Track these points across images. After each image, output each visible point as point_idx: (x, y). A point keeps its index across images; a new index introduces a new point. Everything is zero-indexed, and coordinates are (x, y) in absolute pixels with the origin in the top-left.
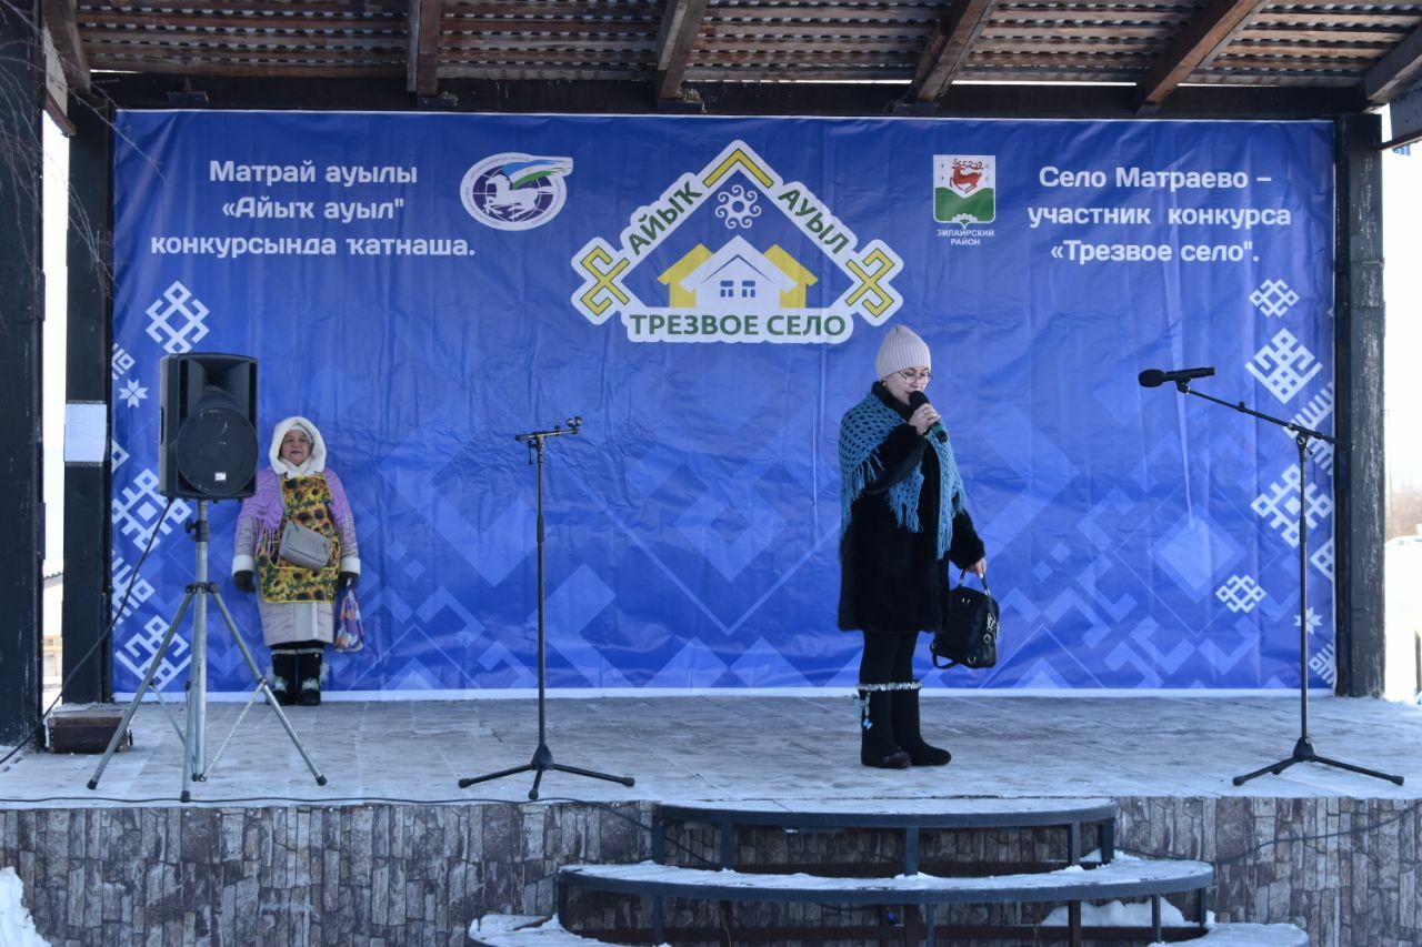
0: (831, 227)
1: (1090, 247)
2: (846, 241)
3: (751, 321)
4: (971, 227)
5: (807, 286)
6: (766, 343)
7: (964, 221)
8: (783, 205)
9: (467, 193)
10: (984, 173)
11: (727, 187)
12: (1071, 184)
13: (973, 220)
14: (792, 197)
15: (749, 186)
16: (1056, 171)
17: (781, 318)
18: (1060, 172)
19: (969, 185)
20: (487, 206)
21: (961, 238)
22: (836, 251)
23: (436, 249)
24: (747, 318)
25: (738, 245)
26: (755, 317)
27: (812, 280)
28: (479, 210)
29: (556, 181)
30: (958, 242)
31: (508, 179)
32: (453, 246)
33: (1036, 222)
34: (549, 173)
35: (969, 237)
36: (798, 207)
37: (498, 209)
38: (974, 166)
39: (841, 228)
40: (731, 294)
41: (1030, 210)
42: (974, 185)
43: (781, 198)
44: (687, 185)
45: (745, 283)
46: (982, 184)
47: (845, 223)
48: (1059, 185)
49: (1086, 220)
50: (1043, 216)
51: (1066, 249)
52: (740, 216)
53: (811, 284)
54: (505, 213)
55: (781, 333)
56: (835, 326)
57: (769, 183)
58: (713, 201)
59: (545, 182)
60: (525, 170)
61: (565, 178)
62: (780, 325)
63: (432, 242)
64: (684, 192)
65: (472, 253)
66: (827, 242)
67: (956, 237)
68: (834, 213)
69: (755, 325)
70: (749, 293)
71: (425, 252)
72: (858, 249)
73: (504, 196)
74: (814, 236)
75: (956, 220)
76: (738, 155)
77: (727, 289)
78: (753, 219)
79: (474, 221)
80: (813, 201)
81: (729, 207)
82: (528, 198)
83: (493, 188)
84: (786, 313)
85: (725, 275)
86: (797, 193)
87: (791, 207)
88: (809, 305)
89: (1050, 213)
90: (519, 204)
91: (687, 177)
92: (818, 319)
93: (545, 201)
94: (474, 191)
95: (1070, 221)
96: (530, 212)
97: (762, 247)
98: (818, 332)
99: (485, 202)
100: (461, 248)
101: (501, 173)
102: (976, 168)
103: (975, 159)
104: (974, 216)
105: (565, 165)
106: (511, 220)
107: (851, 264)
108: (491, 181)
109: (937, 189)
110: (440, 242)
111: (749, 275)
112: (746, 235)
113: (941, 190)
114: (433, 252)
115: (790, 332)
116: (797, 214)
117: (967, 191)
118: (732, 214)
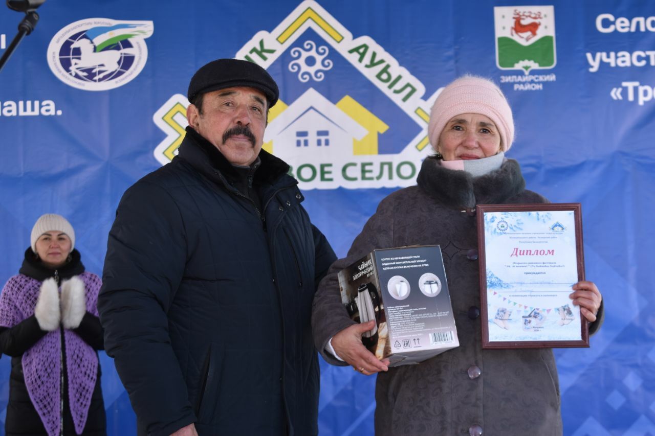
0: (399, 78)
1: (648, 88)
2: (414, 90)
3: (326, 169)
4: (533, 72)
5: (379, 134)
6: (340, 190)
7: (527, 68)
8: (353, 59)
9: (54, 57)
10: (543, 22)
11: (299, 43)
12: (626, 30)
13: (535, 66)
14: (361, 50)
15: (320, 41)
16: (611, 18)
17: (354, 164)
18: (616, 17)
19: (529, 34)
20: (73, 68)
21: (524, 83)
22: (405, 99)
23: (25, 110)
24: (322, 166)
25: (312, 97)
26: (330, 165)
27: (383, 127)
28: (67, 74)
29: (138, 43)
30: (521, 87)
31: (92, 42)
32: (41, 107)
33: (595, 66)
34: (130, 36)
35: (532, 82)
36: (367, 59)
37: (83, 71)
38: (533, 16)
39: (408, 77)
40: (306, 143)
41: (589, 56)
42: (534, 34)
43: (351, 52)
44: (261, 43)
45: (320, 133)
46: (541, 33)
47: (413, 72)
48: (616, 31)
49: (643, 63)
50: (602, 62)
51: (625, 90)
52: (312, 70)
53: (382, 132)
54: (90, 74)
55: (355, 179)
56: (406, 170)
57: (339, 38)
58: (286, 57)
59: (127, 44)
60: (108, 33)
61: (146, 40)
62: (355, 172)
63: (21, 103)
64: (259, 48)
65: (59, 113)
66: (396, 92)
67: (520, 83)
68: (401, 64)
69: (329, 172)
70: (323, 142)
71: (14, 113)
72: (425, 97)
73: (88, 58)
74: (383, 87)
75: (519, 66)
76: (309, 13)
77: (302, 139)
78: (325, 72)
79: (60, 83)
80: (382, 54)
81: (301, 61)
82: (111, 60)
83: (77, 52)
84: (359, 160)
85: (300, 126)
86: (366, 47)
87: (360, 60)
88: (382, 150)
89: (608, 57)
90: (102, 65)
91: (261, 35)
92: (390, 165)
93: (127, 62)
94: (61, 54)
95: (628, 64)
96: (112, 73)
97: (334, 98)
98: (391, 177)
99: (70, 65)
100: (49, 108)
101: (85, 37)
102: (535, 18)
103: (535, 9)
104: (535, 62)
105: (147, 28)
106: (95, 81)
107: (419, 112)
108: (76, 44)
109: (500, 39)
110: (29, 103)
111: (324, 126)
112: (318, 87)
113: (503, 40)
114: (22, 113)
115: (364, 178)
116: (367, 66)
117: (528, 39)
118: (305, 68)
